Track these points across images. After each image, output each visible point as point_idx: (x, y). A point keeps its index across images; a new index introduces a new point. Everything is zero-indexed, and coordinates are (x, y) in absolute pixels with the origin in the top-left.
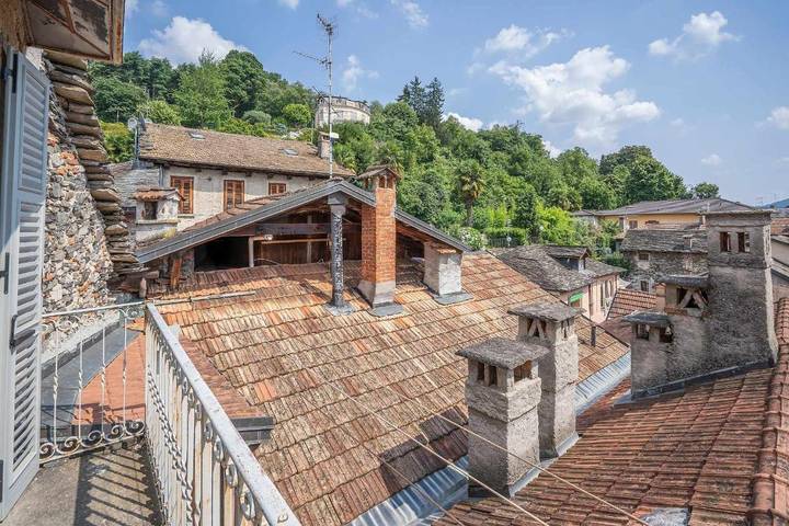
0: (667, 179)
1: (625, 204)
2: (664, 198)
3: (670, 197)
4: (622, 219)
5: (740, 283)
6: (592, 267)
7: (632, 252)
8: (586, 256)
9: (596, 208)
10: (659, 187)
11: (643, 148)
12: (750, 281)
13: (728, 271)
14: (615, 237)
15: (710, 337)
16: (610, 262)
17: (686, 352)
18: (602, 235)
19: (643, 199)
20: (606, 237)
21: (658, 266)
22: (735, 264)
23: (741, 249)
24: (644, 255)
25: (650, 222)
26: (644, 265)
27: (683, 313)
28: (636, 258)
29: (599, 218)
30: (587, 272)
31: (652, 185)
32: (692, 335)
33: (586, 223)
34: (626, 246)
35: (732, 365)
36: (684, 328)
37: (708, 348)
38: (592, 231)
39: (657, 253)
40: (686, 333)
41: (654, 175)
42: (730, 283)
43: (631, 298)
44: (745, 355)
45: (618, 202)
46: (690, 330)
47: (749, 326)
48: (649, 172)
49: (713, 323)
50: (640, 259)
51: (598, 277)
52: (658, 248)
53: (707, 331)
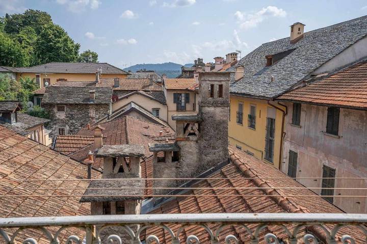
0: (70, 45)
1: (37, 64)
2: (67, 61)
3: (72, 60)
4: (38, 76)
5: (217, 116)
6: (22, 120)
7: (51, 105)
8: (18, 109)
9: (11, 65)
10: (65, 51)
11: (45, 14)
12: (221, 114)
13: (212, 109)
14: (33, 93)
15: (201, 152)
16: (33, 114)
17: (187, 165)
18: (22, 90)
19: (51, 60)
20: (26, 92)
21: (72, 115)
22: (215, 104)
23: (220, 95)
24: (61, 108)
25: (60, 80)
26: (61, 115)
27: (187, 139)
28: (55, 110)
29: (17, 74)
30: (19, 124)
31: (59, 48)
32: (191, 153)
33: (8, 80)
34: (46, 100)
35: (211, 167)
36: (187, 149)
37: (200, 160)
38: (14, 87)
39: (71, 105)
40: (189, 152)
41: (60, 40)
42: (212, 117)
43: (68, 142)
44: (217, 159)
45: (31, 61)
46: (190, 150)
47: (220, 141)
48: (55, 36)
49: (203, 143)
50: (59, 110)
51: (29, 128)
52: (71, 101)
53: (200, 149)
